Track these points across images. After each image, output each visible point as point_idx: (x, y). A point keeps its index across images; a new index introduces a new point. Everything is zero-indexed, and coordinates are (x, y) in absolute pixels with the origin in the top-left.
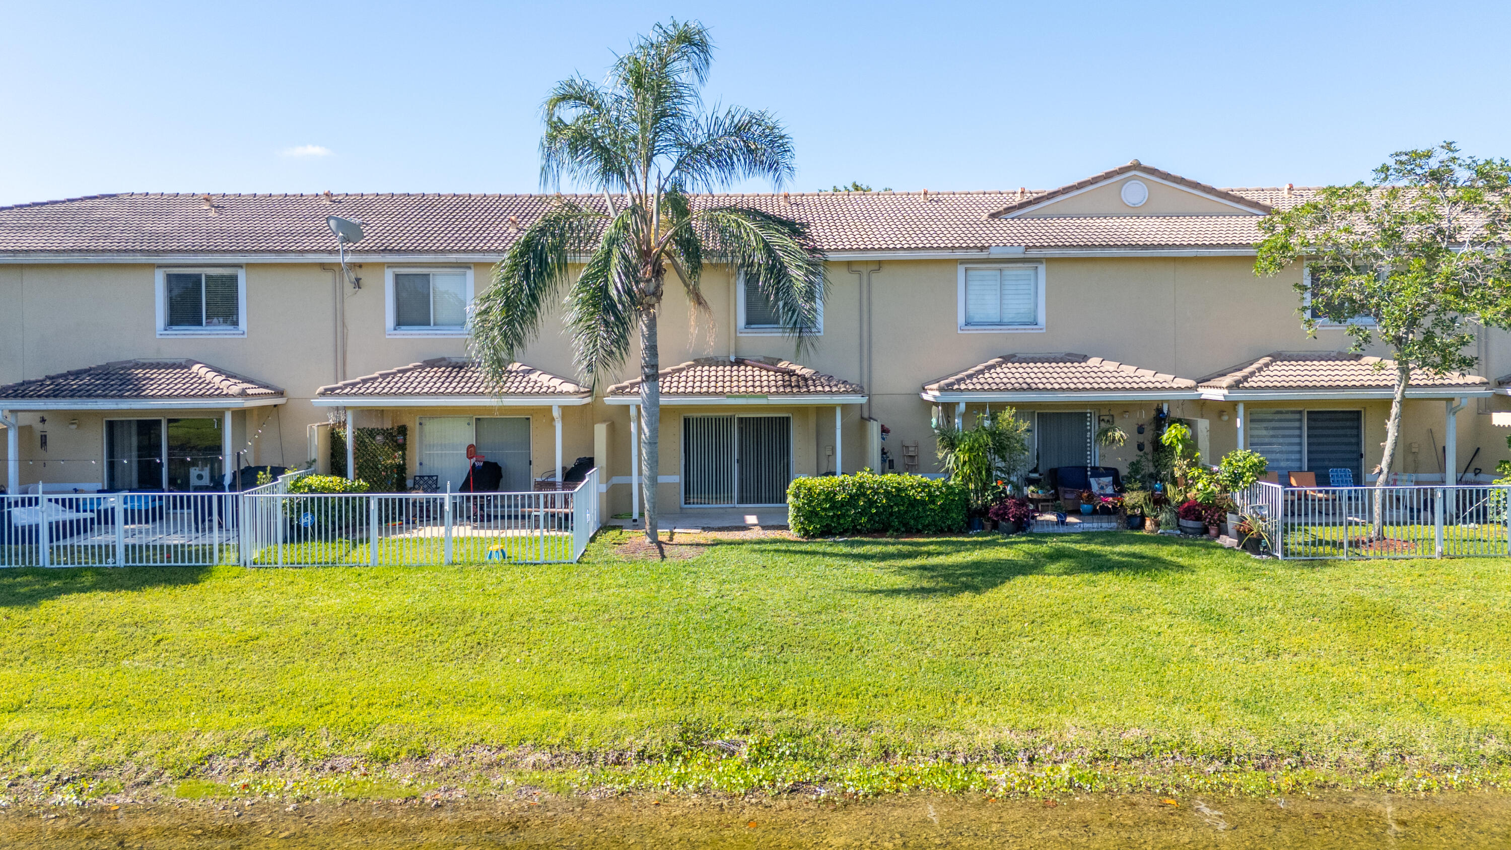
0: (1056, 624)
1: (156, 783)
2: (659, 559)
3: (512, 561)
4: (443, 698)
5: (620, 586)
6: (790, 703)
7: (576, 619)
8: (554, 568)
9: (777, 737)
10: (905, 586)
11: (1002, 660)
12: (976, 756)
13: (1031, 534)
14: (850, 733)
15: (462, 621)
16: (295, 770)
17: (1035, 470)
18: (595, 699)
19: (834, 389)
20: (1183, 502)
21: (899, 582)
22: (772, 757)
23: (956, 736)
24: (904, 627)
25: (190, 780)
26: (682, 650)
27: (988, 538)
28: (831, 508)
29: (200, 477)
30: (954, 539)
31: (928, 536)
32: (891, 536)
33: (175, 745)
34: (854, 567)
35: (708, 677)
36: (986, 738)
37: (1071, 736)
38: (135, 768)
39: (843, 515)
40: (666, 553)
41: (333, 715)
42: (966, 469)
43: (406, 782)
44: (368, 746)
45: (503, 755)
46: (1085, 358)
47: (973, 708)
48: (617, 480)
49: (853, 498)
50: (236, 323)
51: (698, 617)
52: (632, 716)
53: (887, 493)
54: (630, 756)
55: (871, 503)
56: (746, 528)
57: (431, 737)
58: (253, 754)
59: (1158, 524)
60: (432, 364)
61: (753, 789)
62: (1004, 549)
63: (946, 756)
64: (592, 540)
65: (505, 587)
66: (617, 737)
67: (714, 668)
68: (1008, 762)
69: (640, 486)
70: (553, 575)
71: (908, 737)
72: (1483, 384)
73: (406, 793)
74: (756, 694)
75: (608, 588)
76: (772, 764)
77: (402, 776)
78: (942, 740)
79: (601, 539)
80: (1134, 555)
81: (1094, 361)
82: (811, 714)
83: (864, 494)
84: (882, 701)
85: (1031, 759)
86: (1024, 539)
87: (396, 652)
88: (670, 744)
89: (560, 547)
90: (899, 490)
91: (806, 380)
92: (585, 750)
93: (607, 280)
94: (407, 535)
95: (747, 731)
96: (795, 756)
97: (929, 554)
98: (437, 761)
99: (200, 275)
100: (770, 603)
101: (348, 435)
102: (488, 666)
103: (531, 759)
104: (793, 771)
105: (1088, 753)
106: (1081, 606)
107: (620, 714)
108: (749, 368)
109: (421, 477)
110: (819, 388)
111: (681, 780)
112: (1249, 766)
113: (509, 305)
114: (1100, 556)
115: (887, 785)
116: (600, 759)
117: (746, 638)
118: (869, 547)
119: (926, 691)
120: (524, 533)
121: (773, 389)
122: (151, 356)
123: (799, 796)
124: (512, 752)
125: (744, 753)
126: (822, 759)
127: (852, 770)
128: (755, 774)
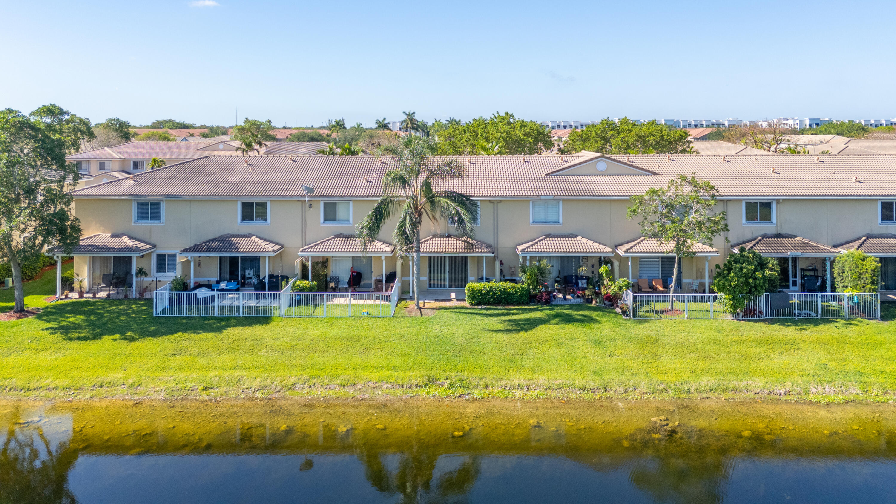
0: (547, 344)
1: (282, 391)
2: (420, 315)
3: (371, 316)
4: (358, 367)
5: (408, 327)
6: (460, 370)
7: (394, 340)
8: (385, 319)
9: (456, 381)
10: (502, 329)
11: (526, 357)
12: (513, 387)
13: (551, 305)
14: (477, 380)
15: (358, 341)
16: (319, 388)
17: (558, 277)
18: (402, 368)
19: (483, 251)
20: (607, 294)
21: (500, 327)
22: (454, 387)
23: (507, 381)
24: (498, 345)
25: (291, 391)
26: (428, 352)
27: (536, 307)
28: (481, 295)
29: (249, 274)
30: (523, 307)
31: (515, 306)
32: (502, 306)
33: (284, 381)
34: (487, 320)
35: (436, 362)
36: (516, 382)
37: (541, 382)
38: (275, 387)
39: (485, 298)
40: (422, 313)
41: (327, 372)
42: (529, 281)
43: (351, 392)
44: (339, 382)
45: (377, 385)
46: (576, 236)
47: (514, 373)
48: (404, 278)
49: (488, 292)
50: (266, 220)
51: (433, 340)
52: (414, 374)
53: (500, 290)
54: (413, 386)
55: (494, 294)
56: (450, 300)
57: (356, 379)
58: (307, 384)
59: (597, 302)
60: (338, 236)
61: (448, 396)
62: (539, 313)
63: (503, 387)
64: (397, 306)
65: (370, 327)
66: (410, 380)
67: (438, 358)
68: (522, 389)
69: (413, 281)
70: (384, 322)
71: (494, 382)
72: (717, 251)
73: (352, 395)
74: (450, 367)
75: (404, 328)
76: (454, 389)
77: (350, 390)
78: (503, 383)
79: (399, 305)
80: (583, 316)
81: (579, 238)
82: (466, 374)
83: (492, 291)
84: (488, 370)
85: (528, 389)
86: (548, 307)
87: (340, 351)
88: (425, 382)
89: (385, 310)
90: (504, 289)
91: (473, 245)
92: (401, 384)
93: (405, 227)
94: (331, 303)
95: (447, 379)
96: (461, 387)
97: (513, 314)
98: (359, 386)
99: (253, 203)
100: (456, 335)
101: (309, 265)
102: (369, 356)
103: (385, 386)
104: (460, 391)
105: (545, 387)
106: (556, 337)
107: (410, 373)
108: (452, 239)
109: (333, 277)
110: (477, 250)
111: (428, 393)
112: (590, 392)
113: (370, 228)
114: (571, 316)
115: (486, 396)
116: (405, 386)
117: (448, 348)
118: (492, 311)
119: (501, 367)
120: (372, 302)
121: (461, 251)
122: (235, 232)
123: (461, 398)
124: (379, 384)
125: (446, 386)
126: (468, 387)
127: (476, 391)
128: (449, 392)
